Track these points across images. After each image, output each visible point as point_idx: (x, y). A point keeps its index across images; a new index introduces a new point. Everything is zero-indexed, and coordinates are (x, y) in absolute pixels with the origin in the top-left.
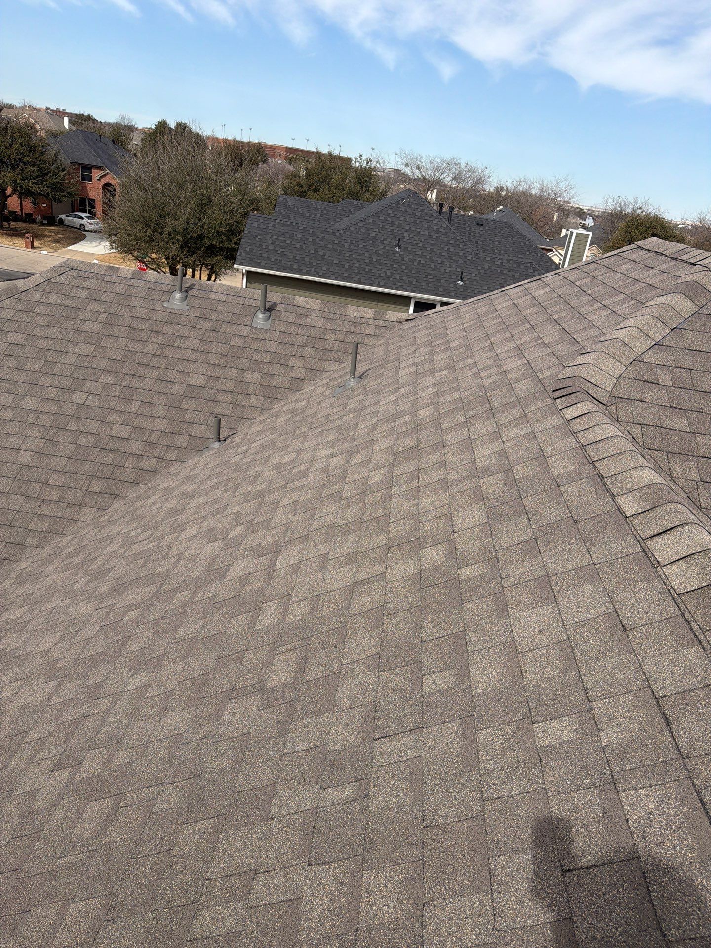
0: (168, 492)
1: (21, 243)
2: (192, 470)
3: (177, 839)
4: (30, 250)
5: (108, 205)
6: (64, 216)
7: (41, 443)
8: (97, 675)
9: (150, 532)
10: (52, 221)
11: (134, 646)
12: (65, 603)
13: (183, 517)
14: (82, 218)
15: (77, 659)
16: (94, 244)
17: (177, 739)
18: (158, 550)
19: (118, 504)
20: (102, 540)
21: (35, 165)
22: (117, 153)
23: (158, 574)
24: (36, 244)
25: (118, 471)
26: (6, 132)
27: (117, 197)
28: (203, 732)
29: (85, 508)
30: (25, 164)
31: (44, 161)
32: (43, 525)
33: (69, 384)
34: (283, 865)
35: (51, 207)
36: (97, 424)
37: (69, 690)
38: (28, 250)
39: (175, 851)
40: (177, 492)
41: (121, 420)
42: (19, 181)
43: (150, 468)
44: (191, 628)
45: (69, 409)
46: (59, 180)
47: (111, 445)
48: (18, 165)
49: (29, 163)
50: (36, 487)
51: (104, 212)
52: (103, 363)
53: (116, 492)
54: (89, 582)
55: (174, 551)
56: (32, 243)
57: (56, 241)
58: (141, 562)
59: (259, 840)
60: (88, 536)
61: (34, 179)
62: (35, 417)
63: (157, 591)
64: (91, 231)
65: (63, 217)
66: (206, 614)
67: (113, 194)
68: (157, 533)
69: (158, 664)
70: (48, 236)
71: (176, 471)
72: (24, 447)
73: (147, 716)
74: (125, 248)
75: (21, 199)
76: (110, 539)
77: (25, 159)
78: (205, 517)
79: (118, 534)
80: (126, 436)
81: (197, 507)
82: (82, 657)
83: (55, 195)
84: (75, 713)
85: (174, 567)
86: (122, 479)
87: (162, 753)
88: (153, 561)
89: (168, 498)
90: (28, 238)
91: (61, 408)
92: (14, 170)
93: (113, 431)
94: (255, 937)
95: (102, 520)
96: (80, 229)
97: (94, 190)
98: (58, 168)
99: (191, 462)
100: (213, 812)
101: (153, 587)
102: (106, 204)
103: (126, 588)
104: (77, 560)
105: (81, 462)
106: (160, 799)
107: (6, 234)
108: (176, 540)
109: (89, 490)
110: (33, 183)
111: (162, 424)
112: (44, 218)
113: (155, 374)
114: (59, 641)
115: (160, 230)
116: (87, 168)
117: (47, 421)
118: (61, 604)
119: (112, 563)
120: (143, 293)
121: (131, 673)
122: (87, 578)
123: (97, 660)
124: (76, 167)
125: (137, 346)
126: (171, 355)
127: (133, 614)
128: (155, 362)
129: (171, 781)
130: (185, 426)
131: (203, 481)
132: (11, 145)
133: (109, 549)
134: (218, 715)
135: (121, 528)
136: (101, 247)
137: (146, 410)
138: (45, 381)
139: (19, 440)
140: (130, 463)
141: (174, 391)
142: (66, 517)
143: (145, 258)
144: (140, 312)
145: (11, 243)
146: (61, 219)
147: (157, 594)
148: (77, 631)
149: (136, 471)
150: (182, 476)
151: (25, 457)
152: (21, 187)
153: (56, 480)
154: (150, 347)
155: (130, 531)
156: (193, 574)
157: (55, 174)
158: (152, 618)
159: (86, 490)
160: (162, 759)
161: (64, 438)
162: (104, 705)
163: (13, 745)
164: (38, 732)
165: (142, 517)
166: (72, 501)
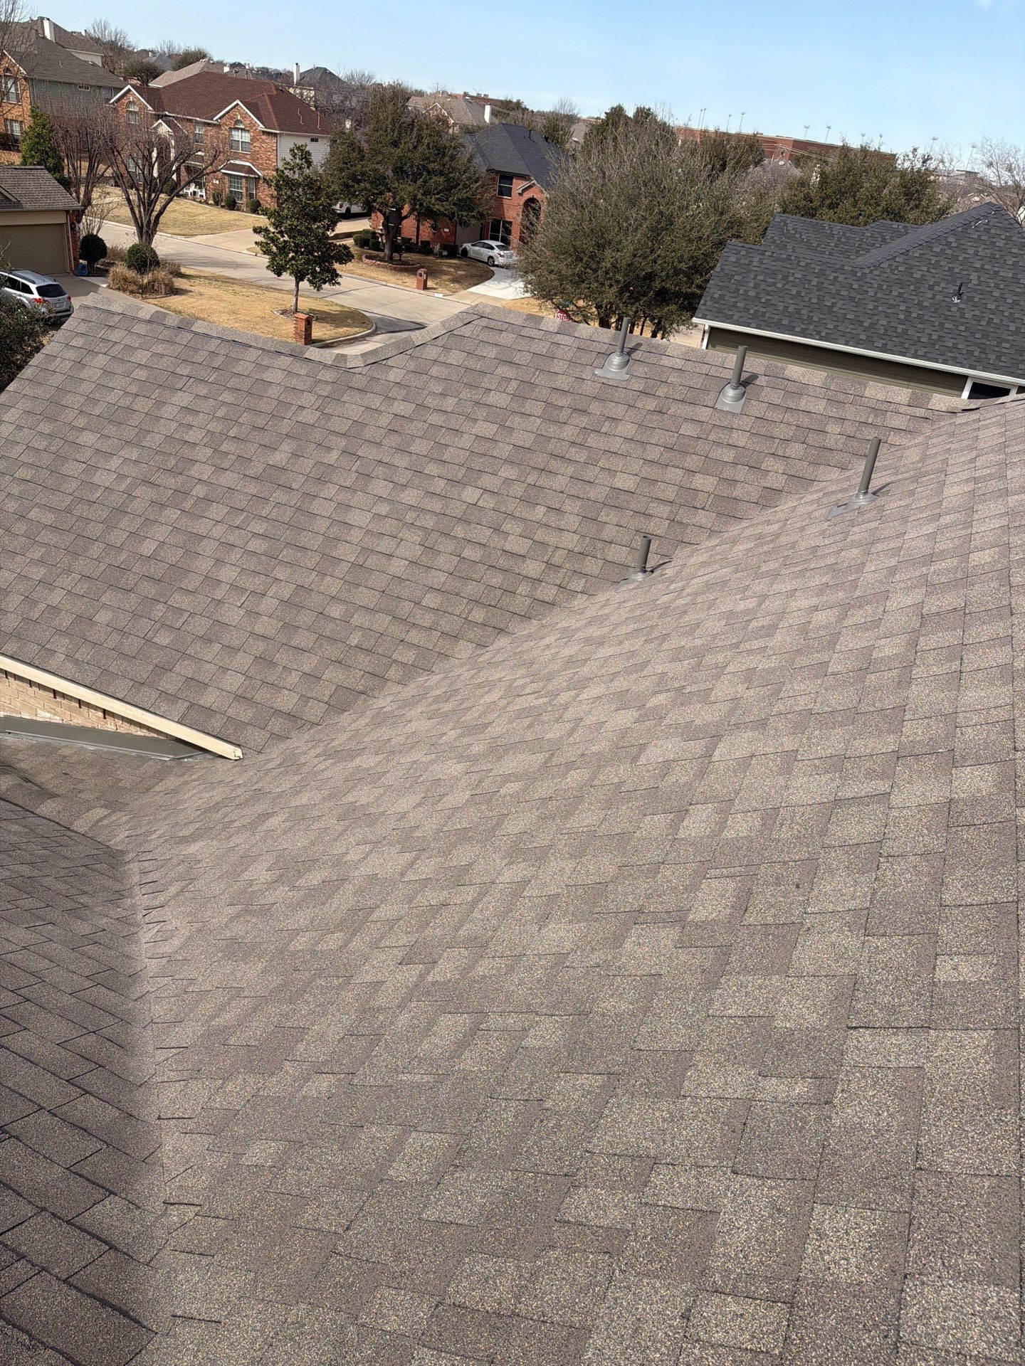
0: (568, 635)
1: (411, 281)
2: (602, 607)
3: (551, 1088)
4: (422, 292)
5: (529, 228)
6: (470, 245)
7: (419, 549)
8: (462, 856)
9: (540, 685)
10: (453, 251)
11: (513, 826)
12: (429, 758)
13: (586, 670)
14: (492, 248)
15: (439, 830)
16: (503, 285)
17: (560, 960)
18: (549, 709)
19: (503, 642)
20: (479, 686)
21: (441, 174)
22: (550, 154)
23: (549, 740)
24: (430, 284)
25: (506, 599)
26: (412, 130)
27: (542, 216)
28: (596, 958)
29: (461, 642)
30: (429, 173)
31: (454, 169)
32: (409, 657)
33: (460, 475)
34: (695, 1163)
35: (454, 233)
36: (489, 532)
37: (427, 868)
38: (418, 291)
39: (549, 1104)
40: (580, 635)
41: (519, 531)
42: (419, 196)
43: (547, 599)
44: (586, 818)
46: (469, 195)
47: (502, 563)
48: (421, 175)
49: (434, 171)
50: (406, 607)
51: (521, 239)
52: (505, 450)
53: (501, 626)
54: (459, 737)
55: (570, 714)
56: (425, 282)
57: (455, 280)
58: (527, 722)
59: (664, 1120)
60: (462, 678)
61: (438, 194)
62: (415, 515)
63: (546, 762)
64: (502, 267)
65: (468, 246)
66: (608, 805)
67: (537, 212)
68: (550, 687)
69: (542, 856)
70: (445, 273)
71: (581, 607)
73: (523, 921)
74: (543, 292)
75: (418, 221)
76: (490, 686)
77: (431, 166)
78: (616, 674)
79: (500, 680)
80: (522, 552)
81: (606, 659)
82: (445, 829)
83: (462, 215)
84: (432, 897)
85: (570, 733)
86: (511, 609)
87: (539, 973)
88: (543, 723)
89: (567, 642)
90: (421, 275)
91: (447, 507)
92: (415, 182)
93: (507, 544)
94: (648, 1243)
95: (480, 660)
96: (487, 263)
97: (513, 210)
98: (470, 178)
99: (601, 597)
100: (602, 1068)
101: (541, 757)
102: (527, 228)
103: (506, 751)
104: (447, 707)
105: (463, 580)
106: (532, 1032)
107: (395, 269)
108: (574, 700)
109: (469, 619)
110: (437, 199)
111: (570, 541)
112: (444, 247)
113: (570, 470)
114: (419, 805)
115: (594, 266)
116: (507, 177)
117: (429, 522)
118: (424, 759)
119: (491, 717)
120: (569, 355)
121: (505, 861)
122: (459, 731)
123: (464, 836)
124: (493, 175)
125: (553, 429)
126: (594, 445)
127: (513, 787)
128: (574, 453)
129: (548, 1012)
130: (599, 545)
131: (617, 625)
132: (415, 148)
133: (488, 699)
134: (617, 941)
135: (504, 673)
136: (511, 289)
137: (552, 520)
140: (523, 589)
141: (592, 496)
142: (437, 650)
143: (568, 306)
144: (562, 382)
145: (399, 282)
146: (465, 248)
147: (546, 766)
148: (442, 796)
149: (529, 601)
150: (588, 614)
151: (398, 567)
152: (421, 205)
153: (431, 600)
154: (569, 433)
155: (515, 679)
156: (595, 749)
157: (465, 187)
158: (536, 796)
159: (466, 619)
160: (539, 981)
161: (446, 546)
162: (469, 894)
163: (355, 921)
164: (385, 912)
165: (532, 663)
166: (447, 629)
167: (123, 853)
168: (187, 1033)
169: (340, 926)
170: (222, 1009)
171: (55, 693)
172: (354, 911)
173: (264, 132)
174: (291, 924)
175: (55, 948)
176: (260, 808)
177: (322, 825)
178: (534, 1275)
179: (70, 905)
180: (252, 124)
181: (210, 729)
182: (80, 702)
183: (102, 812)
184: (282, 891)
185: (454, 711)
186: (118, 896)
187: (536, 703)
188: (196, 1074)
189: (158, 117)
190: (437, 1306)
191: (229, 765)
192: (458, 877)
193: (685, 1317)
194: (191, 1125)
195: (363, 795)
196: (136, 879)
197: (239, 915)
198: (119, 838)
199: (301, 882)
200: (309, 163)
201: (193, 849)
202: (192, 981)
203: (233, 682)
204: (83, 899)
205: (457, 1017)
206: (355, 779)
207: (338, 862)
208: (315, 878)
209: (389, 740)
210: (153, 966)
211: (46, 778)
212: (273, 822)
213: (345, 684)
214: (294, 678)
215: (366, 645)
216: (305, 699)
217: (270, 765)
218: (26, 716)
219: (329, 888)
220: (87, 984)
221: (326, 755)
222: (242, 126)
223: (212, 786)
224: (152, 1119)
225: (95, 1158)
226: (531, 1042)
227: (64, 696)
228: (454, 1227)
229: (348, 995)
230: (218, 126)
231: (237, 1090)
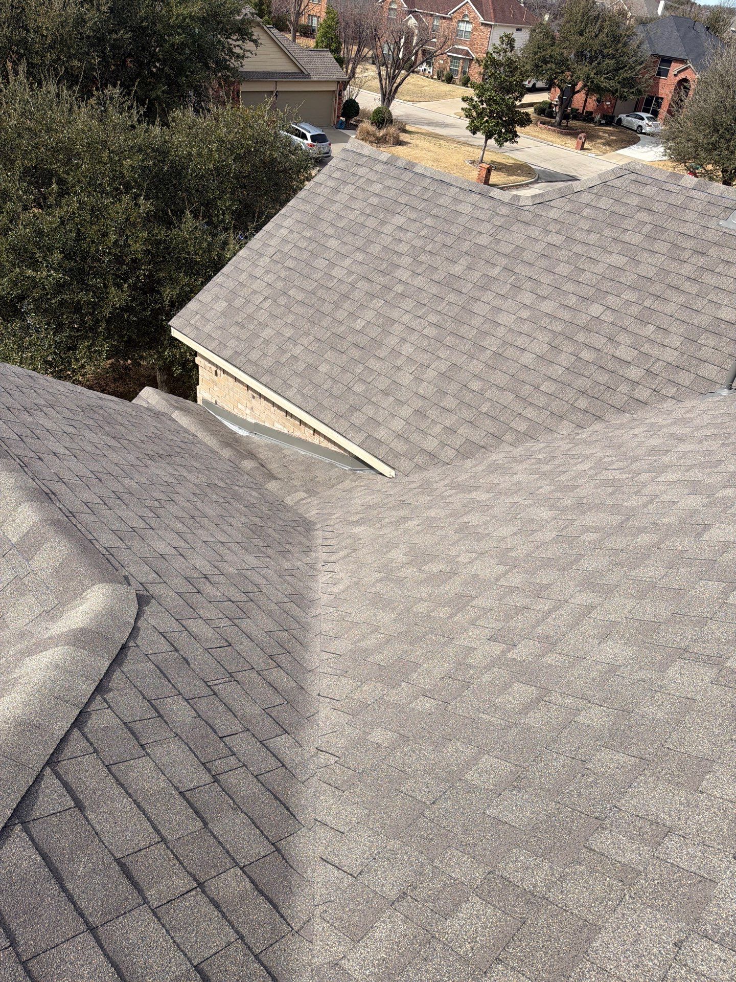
0: (654, 429)
1: (572, 143)
2: (687, 412)
3: (593, 755)
4: (579, 152)
5: (678, 103)
6: (625, 116)
7: (546, 347)
8: (544, 577)
9: (626, 464)
10: (610, 120)
11: (588, 565)
12: (527, 502)
13: (666, 459)
14: (642, 119)
15: (529, 555)
16: (646, 149)
17: (613, 669)
18: (630, 483)
19: (598, 426)
20: (574, 457)
21: (613, 57)
22: (708, 42)
23: (627, 507)
24: (586, 146)
25: (608, 394)
26: (597, 21)
27: (691, 93)
28: (641, 675)
29: (565, 422)
30: (603, 56)
31: (624, 53)
32: (522, 426)
33: (590, 294)
34: (703, 842)
35: (613, 106)
36: (604, 340)
37: (515, 579)
38: (576, 151)
39: (590, 766)
40: (665, 430)
41: (629, 342)
42: (592, 75)
43: (641, 399)
44: (650, 571)
45: (582, 320)
46: (632, 75)
47: (611, 366)
48: (597, 58)
49: (608, 55)
50: (529, 388)
51: (669, 112)
52: (630, 278)
53: (599, 414)
54: (553, 491)
55: (648, 490)
56: (583, 144)
57: (607, 144)
58: (610, 490)
59: (681, 804)
60: (561, 448)
61: (607, 74)
62: (548, 321)
63: (621, 523)
64: (648, 135)
65: (623, 116)
67: (687, 89)
68: (634, 466)
69: (609, 591)
70: (600, 138)
71: (669, 409)
72: (529, 348)
73: (587, 634)
74: (679, 156)
75: (587, 95)
76: (583, 458)
77: (606, 51)
78: (692, 467)
79: (592, 455)
80: (629, 359)
81: (685, 453)
82: (533, 555)
83: (624, 91)
84: (517, 600)
85: (645, 505)
86: (610, 403)
87: (594, 674)
88: (623, 493)
89: (654, 434)
90: (580, 138)
91: (575, 317)
92: (591, 64)
93: (617, 351)
94: (655, 885)
95: (578, 437)
96: (636, 131)
97: (666, 89)
98: (636, 61)
99: (688, 404)
100: (636, 752)
101: (619, 518)
102: (677, 103)
103: (589, 509)
104: (546, 468)
105: (576, 375)
106: (583, 713)
107: (561, 133)
108: (653, 480)
109: (575, 405)
110: (605, 78)
111: (670, 355)
112: (603, 117)
113: (682, 299)
114: (515, 534)
115: (728, 137)
116: (667, 61)
117: (558, 327)
118: (523, 502)
119: (580, 481)
120: (700, 208)
121: (578, 589)
122: (552, 487)
123: (548, 564)
124: (655, 59)
125: (674, 265)
126: (707, 282)
127: (591, 536)
128: (687, 286)
129: (598, 703)
130: (695, 362)
131: (699, 428)
132: (596, 36)
133: (580, 467)
135: (596, 450)
136: (653, 153)
137: (659, 337)
138: (569, 287)
139: (527, 340)
140: (623, 388)
141: (696, 322)
142: (545, 425)
144: (689, 229)
145: (563, 143)
146: (620, 119)
147: (621, 526)
148: (534, 531)
149: (626, 398)
150: (674, 415)
151: (527, 359)
152: (592, 82)
153: (547, 387)
154: (687, 269)
155: (605, 457)
156: (666, 520)
157: (631, 68)
158: (610, 546)
159: (572, 405)
160: (594, 679)
161: (569, 347)
162: (547, 605)
163: (460, 602)
164: (481, 602)
165: (620, 447)
166: (555, 411)
167: (314, 523)
168: (342, 646)
169: (449, 603)
170: (365, 637)
171: (287, 413)
172: (458, 596)
173: (482, 24)
174: (416, 593)
175: (270, 573)
176: (403, 513)
177: (443, 533)
178: (563, 878)
179: (281, 549)
180: (475, 18)
181: (377, 454)
182: (301, 422)
183: (304, 495)
184: (411, 571)
185: (551, 472)
186: (308, 550)
187: (620, 477)
188: (345, 673)
189: (410, 12)
190: (489, 873)
191: (385, 480)
192: (539, 592)
193: (678, 945)
194: (338, 705)
195: (475, 519)
196: (320, 541)
197: (382, 580)
198: (312, 514)
199: (426, 568)
200: (512, 48)
201: (357, 530)
202: (348, 614)
203: (397, 425)
204: (288, 547)
205: (527, 687)
206: (471, 507)
207: (452, 560)
208: (435, 567)
209: (498, 484)
210: (325, 599)
211: (273, 466)
212: (410, 524)
213: (472, 439)
214: (438, 429)
215: (492, 413)
216: (443, 444)
217: (413, 486)
218: (267, 425)
219: (443, 577)
220: (286, 599)
221: (452, 486)
222: (467, 19)
223: (373, 492)
224: (315, 695)
225: (280, 708)
226: (581, 719)
227: (292, 416)
228: (507, 826)
229: (449, 650)
230: (450, 19)
231: (370, 691)
